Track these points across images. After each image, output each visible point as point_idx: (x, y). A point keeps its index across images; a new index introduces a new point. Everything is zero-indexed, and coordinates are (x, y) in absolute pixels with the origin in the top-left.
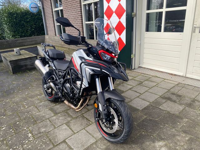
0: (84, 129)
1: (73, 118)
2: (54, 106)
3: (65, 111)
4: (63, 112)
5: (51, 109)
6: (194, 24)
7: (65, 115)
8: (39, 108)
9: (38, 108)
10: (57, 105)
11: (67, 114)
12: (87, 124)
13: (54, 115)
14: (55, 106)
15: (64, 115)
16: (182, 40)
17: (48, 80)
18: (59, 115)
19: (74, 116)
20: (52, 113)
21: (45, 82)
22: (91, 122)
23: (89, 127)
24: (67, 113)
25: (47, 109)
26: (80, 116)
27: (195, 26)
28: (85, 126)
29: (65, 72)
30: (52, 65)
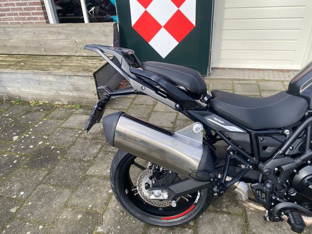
29: (287, 132)
30: (216, 119)
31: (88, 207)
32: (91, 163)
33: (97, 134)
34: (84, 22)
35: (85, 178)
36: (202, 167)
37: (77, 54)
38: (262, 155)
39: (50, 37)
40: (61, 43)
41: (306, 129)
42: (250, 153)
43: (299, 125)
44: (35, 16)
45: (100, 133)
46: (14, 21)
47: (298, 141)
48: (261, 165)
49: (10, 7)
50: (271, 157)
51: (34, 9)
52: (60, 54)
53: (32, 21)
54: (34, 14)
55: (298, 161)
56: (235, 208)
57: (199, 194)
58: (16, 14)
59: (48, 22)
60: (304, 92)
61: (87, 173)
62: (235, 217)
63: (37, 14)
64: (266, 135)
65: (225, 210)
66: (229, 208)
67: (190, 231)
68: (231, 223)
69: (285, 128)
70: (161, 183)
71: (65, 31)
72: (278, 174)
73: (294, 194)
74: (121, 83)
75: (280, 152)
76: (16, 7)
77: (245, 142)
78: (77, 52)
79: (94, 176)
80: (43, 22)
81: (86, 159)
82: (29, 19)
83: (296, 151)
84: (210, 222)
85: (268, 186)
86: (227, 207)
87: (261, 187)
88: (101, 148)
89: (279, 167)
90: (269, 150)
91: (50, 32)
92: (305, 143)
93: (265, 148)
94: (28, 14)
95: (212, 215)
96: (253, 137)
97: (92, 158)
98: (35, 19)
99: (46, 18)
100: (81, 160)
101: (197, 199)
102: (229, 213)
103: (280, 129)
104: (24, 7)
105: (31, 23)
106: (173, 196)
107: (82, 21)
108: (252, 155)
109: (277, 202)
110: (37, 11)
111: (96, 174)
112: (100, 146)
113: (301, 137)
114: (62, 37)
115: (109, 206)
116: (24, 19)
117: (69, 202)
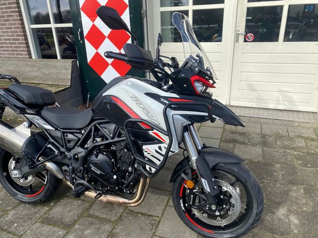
0: (155, 236)
1: (115, 223)
2: (48, 211)
3: (82, 214)
4: (79, 217)
5: (47, 221)
6: (237, 29)
7: (91, 224)
8: (12, 229)
9: (10, 230)
10: (53, 206)
11: (93, 219)
12: (152, 225)
13: (65, 232)
14: (50, 210)
15: (87, 223)
16: (220, 54)
17: (39, 158)
18: (77, 226)
19: (113, 219)
20: (56, 229)
21: (32, 165)
22: (155, 216)
23: (159, 228)
24: (90, 216)
25: (38, 225)
26: (125, 214)
27: (238, 32)
28: (152, 229)
30: (40, 121)
34: (57, 58)
37: (45, 83)
39: (28, 69)
40: (34, 73)
44: (21, 53)
46: (7, 56)
49: (4, 45)
51: (20, 47)
52: (33, 82)
53: (19, 56)
54: (20, 51)
55: (86, 151)
57: (46, 177)
58: (8, 51)
59: (31, 57)
63: (23, 51)
71: (38, 65)
75: (78, 145)
76: (9, 45)
77: (59, 137)
78: (45, 81)
80: (27, 57)
82: (17, 54)
85: (71, 168)
91: (27, 65)
93: (69, 142)
94: (17, 51)
96: (62, 133)
98: (22, 54)
99: (30, 54)
101: (46, 181)
104: (14, 45)
105: (18, 57)
107: (56, 57)
108: (63, 146)
110: (22, 49)
114: (36, 69)
116: (13, 54)
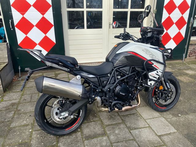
0: (145, 120)
6: (109, 22)
16: (102, 35)
29: (109, 75)
31: (19, 141)
32: (11, 122)
33: (8, 107)
35: (10, 129)
36: (83, 92)
38: (103, 85)
41: (114, 73)
42: (99, 85)
43: (112, 72)
45: (10, 106)
47: (113, 78)
48: (103, 89)
50: (106, 85)
55: (115, 84)
56: (96, 118)
57: (81, 111)
60: (111, 60)
61: (11, 127)
62: (97, 122)
64: (102, 77)
65: (92, 120)
66: (93, 119)
67: (79, 133)
68: (96, 124)
69: (108, 74)
70: (64, 110)
72: (109, 91)
73: (116, 98)
74: (14, 78)
75: (108, 83)
77: (96, 81)
79: (16, 127)
81: (6, 121)
83: (113, 82)
84: (87, 127)
85: (107, 96)
86: (92, 119)
87: (105, 98)
88: (15, 113)
89: (109, 88)
90: (105, 82)
92: (115, 78)
93: (103, 82)
95: (87, 124)
96: (99, 78)
97: (10, 119)
100: (3, 122)
101: (81, 114)
102: (94, 121)
103: (106, 74)
106: (71, 113)
108: (100, 86)
109: (111, 102)
111: (16, 126)
112: (13, 112)
113: (113, 77)
115: (33, 137)
117: (5, 143)
